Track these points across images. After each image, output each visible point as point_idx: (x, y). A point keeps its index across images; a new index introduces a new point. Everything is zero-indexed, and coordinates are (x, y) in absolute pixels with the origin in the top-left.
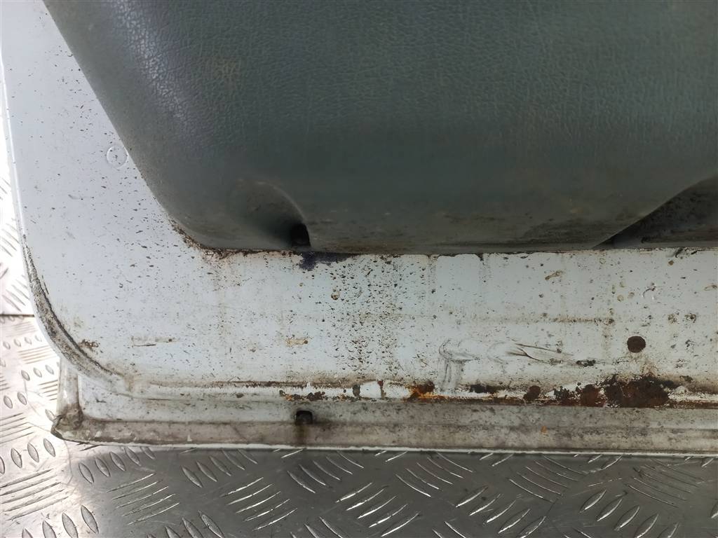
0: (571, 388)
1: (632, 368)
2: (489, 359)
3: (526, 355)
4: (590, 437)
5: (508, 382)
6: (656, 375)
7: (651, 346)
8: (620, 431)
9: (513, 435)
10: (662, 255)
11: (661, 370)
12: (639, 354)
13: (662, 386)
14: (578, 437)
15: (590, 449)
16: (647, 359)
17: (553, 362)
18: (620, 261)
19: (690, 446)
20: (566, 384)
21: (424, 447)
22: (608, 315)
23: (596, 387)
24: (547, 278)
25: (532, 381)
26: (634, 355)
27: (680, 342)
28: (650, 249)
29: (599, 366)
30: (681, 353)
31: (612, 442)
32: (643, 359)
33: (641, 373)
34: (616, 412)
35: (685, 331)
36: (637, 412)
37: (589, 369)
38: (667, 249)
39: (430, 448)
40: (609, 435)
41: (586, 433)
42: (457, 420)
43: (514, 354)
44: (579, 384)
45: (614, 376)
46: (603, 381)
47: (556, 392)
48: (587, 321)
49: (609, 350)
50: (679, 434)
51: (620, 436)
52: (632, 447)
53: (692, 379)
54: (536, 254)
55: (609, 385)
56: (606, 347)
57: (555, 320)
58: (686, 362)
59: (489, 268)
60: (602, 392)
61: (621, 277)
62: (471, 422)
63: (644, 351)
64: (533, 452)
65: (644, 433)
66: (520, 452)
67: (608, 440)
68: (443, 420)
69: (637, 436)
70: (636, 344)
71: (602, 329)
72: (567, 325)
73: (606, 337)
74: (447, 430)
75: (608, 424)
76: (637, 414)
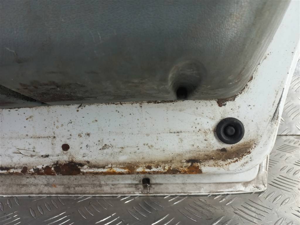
0: (40, 167)
1: (64, 158)
2: (6, 155)
3: (21, 153)
4: (78, 188)
5: (14, 165)
6: (75, 161)
7: (72, 148)
8: (90, 185)
9: (46, 188)
10: (73, 108)
11: (76, 158)
12: (67, 152)
13: (77, 166)
14: (73, 188)
15: (78, 194)
16: (70, 154)
17: (32, 156)
18: (56, 111)
19: (119, 191)
20: (38, 165)
21: (9, 194)
22: (53, 135)
23: (50, 167)
24: (27, 119)
25: (24, 165)
26: (65, 152)
27: (84, 146)
28: (68, 105)
29: (51, 157)
30: (84, 150)
31: (87, 190)
32: (69, 154)
33: (68, 160)
34: (86, 177)
35: (86, 141)
36: (95, 177)
37: (47, 159)
38: (75, 105)
39: (11, 194)
40: (86, 187)
41: (76, 186)
42: (21, 182)
43: (16, 153)
44: (43, 165)
45: (57, 161)
46: (53, 164)
47: (34, 169)
48: (44, 137)
49: (55, 150)
50: (115, 186)
51: (91, 188)
52: (95, 192)
53: (90, 162)
54: (22, 109)
55: (55, 166)
56: (53, 149)
57: (31, 137)
58: (87, 155)
59: (3, 115)
60: (53, 169)
61: (57, 118)
62: (27, 183)
63: (69, 150)
64: (54, 195)
65: (100, 186)
66: (49, 195)
67: (85, 189)
68: (15, 182)
69: (98, 188)
70: (66, 147)
71: (51, 141)
72: (37, 139)
73: (53, 144)
74: (19, 187)
75: (83, 182)
76: (95, 178)
